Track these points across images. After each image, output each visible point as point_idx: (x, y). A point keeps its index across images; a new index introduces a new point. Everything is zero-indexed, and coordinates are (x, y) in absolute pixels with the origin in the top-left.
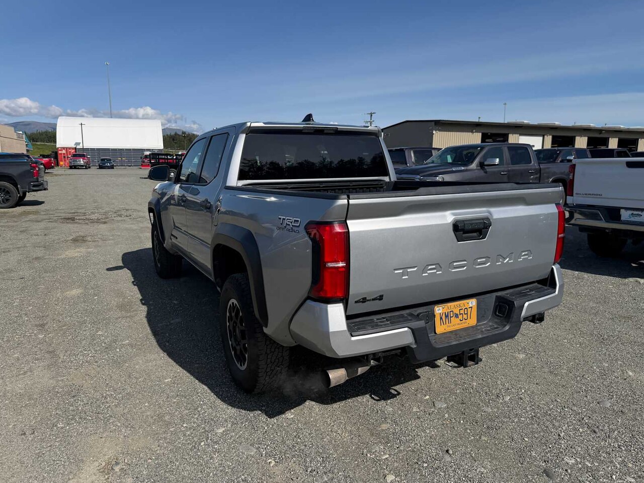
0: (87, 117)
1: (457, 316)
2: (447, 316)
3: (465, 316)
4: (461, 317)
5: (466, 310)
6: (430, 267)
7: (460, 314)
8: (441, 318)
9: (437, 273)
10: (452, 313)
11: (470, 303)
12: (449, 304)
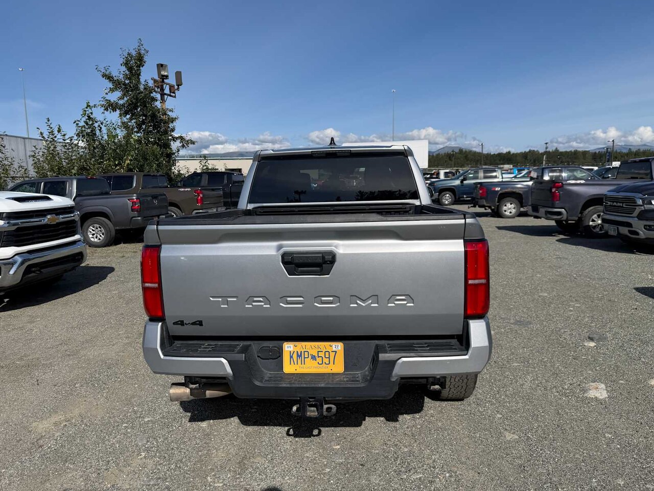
0: (376, 141)
1: (314, 358)
2: (299, 356)
3: (326, 361)
4: (319, 360)
5: (327, 353)
6: (255, 299)
7: (319, 357)
8: (291, 357)
9: (264, 306)
10: (306, 353)
11: (334, 346)
12: (304, 344)
